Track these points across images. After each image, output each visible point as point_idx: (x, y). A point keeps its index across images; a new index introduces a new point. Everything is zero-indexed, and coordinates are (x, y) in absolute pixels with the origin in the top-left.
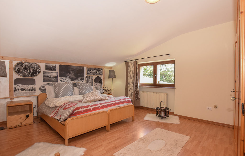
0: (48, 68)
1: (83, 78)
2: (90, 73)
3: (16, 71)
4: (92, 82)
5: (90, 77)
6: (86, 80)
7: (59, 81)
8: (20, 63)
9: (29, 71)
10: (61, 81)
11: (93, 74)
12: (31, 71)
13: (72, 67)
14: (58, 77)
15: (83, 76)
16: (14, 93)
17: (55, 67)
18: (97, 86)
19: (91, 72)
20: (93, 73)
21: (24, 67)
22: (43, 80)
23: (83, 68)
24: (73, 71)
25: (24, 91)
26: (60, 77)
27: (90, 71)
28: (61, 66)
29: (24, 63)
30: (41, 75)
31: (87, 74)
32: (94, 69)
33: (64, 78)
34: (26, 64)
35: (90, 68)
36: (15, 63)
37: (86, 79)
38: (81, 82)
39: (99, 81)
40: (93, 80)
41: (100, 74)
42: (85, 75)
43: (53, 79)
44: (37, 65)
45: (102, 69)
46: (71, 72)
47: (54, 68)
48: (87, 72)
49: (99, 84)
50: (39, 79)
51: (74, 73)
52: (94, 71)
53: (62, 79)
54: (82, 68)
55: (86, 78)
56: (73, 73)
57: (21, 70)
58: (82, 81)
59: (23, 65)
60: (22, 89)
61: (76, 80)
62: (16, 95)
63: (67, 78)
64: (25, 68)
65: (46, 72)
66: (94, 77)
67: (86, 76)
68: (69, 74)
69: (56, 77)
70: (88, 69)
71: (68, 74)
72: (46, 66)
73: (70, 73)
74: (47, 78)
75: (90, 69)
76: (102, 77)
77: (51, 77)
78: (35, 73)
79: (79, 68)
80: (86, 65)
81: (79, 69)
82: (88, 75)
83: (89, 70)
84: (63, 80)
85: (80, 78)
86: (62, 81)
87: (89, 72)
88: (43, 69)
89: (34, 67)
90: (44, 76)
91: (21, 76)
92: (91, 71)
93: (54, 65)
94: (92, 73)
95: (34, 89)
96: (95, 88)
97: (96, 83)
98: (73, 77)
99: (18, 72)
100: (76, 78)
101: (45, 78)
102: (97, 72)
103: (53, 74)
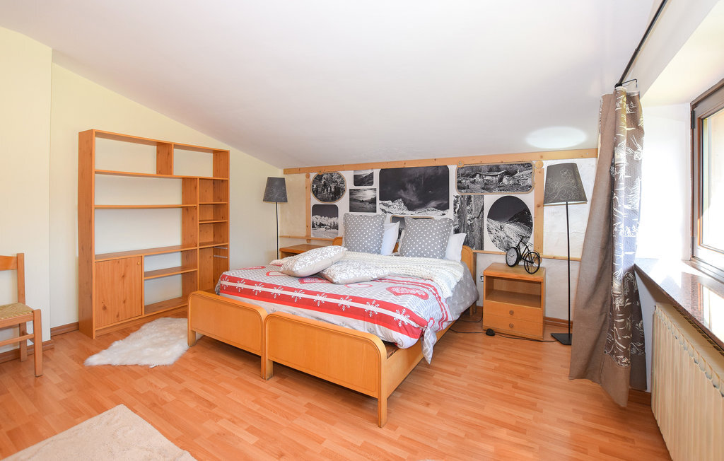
0: (359, 181)
1: (446, 202)
2: (471, 186)
3: (313, 192)
4: (480, 216)
5: (469, 198)
6: (455, 209)
7: (379, 212)
8: (318, 176)
9: (329, 188)
10: (383, 210)
11: (483, 189)
12: (333, 190)
13: (409, 172)
14: (378, 201)
15: (446, 195)
16: (312, 230)
17: (371, 176)
18: (501, 234)
19: (473, 182)
20: (486, 184)
21: (322, 182)
22: (350, 207)
23: (446, 170)
24: (412, 182)
25: (323, 229)
26: (381, 202)
27: (472, 179)
28: (383, 172)
29: (322, 175)
30: (346, 197)
31: (460, 188)
32: (487, 169)
33: (389, 202)
34: (325, 176)
35: (472, 168)
36: (313, 175)
37: (455, 205)
38: (436, 215)
39: (515, 216)
40: (483, 210)
41: (517, 186)
42: (453, 192)
43: (368, 206)
44: (340, 176)
45: (528, 166)
46: (409, 186)
47: (367, 180)
48: (459, 182)
49: (512, 231)
50: (343, 204)
51: (417, 190)
52: (487, 178)
53: (387, 205)
54: (440, 171)
55: (455, 202)
56: (414, 189)
57: (320, 190)
58: (442, 212)
59: (321, 179)
60: (321, 225)
61: (423, 209)
62: (314, 234)
63: (397, 203)
64: (325, 185)
65: (354, 190)
66: (490, 199)
67: (457, 197)
68: (402, 193)
69: (373, 201)
70: (461, 172)
71: (399, 193)
72: (355, 176)
73: (405, 189)
74: (357, 203)
75: (468, 173)
76: (529, 199)
77: (363, 201)
78: (338, 193)
79: (429, 171)
80: (453, 160)
81: (432, 176)
82: (463, 191)
83: (468, 175)
84: (387, 210)
85: (433, 203)
86: (386, 212)
87: (466, 182)
88: (350, 184)
89: (336, 182)
90: (351, 200)
91: (320, 200)
92: (475, 176)
93: (369, 172)
94: (478, 186)
95: (336, 227)
96: (493, 241)
97: (495, 224)
98: (414, 199)
99: (316, 193)
100: (423, 204)
101: (354, 203)
102: (505, 180)
103: (368, 193)
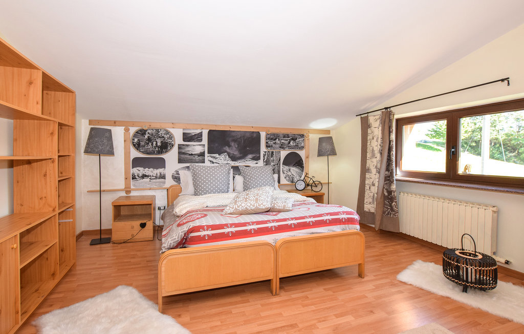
0: (187, 137)
1: (258, 155)
2: (274, 145)
3: (134, 145)
4: (278, 164)
5: (273, 152)
6: (264, 160)
7: (207, 163)
8: (141, 130)
9: (155, 143)
10: (211, 161)
11: (280, 147)
12: (159, 144)
13: (233, 134)
14: (206, 154)
15: (259, 151)
16: (132, 182)
17: (200, 135)
18: (289, 173)
19: (275, 143)
20: (282, 145)
21: (146, 137)
22: (179, 159)
23: (258, 134)
24: (235, 141)
25: (147, 180)
26: (209, 155)
27: (274, 141)
28: (211, 133)
29: (146, 131)
30: (175, 150)
31: (267, 147)
32: (282, 136)
33: (217, 155)
34: (149, 131)
35: (274, 134)
36: (133, 130)
37: (264, 157)
38: (252, 164)
39: (296, 163)
40: (280, 160)
41: (297, 147)
42: (263, 149)
43: (197, 158)
44: (168, 132)
45: (302, 136)
46: (232, 144)
47: (198, 137)
48: (267, 143)
49: (294, 170)
50: (171, 157)
51: (238, 146)
52: (283, 141)
53: (214, 157)
54: (255, 135)
55: (264, 155)
56: (237, 146)
57: (142, 143)
58: (256, 162)
59: (145, 134)
60: (144, 176)
61: (243, 160)
62: (134, 185)
63: (223, 156)
64: (149, 139)
65: (184, 145)
66: (284, 154)
67: (265, 152)
68: (227, 148)
69: (202, 154)
70: (268, 136)
71: (225, 148)
72: (183, 133)
73: (229, 146)
74: (186, 156)
75: (272, 137)
76: (302, 153)
77: (192, 154)
78: (165, 147)
79: (248, 135)
80: (263, 129)
81: (249, 138)
82: (269, 148)
83: (272, 139)
84: (214, 161)
85: (250, 156)
86: (213, 163)
87: (271, 143)
88: (178, 139)
89: (163, 137)
90: (180, 153)
91: (143, 153)
92: (276, 139)
93: (198, 131)
94: (277, 146)
95: (163, 177)
96: (285, 178)
97: (287, 168)
98: (236, 153)
99: (137, 146)
100: (243, 156)
101: (183, 156)
102: (291, 143)
103: (196, 148)
